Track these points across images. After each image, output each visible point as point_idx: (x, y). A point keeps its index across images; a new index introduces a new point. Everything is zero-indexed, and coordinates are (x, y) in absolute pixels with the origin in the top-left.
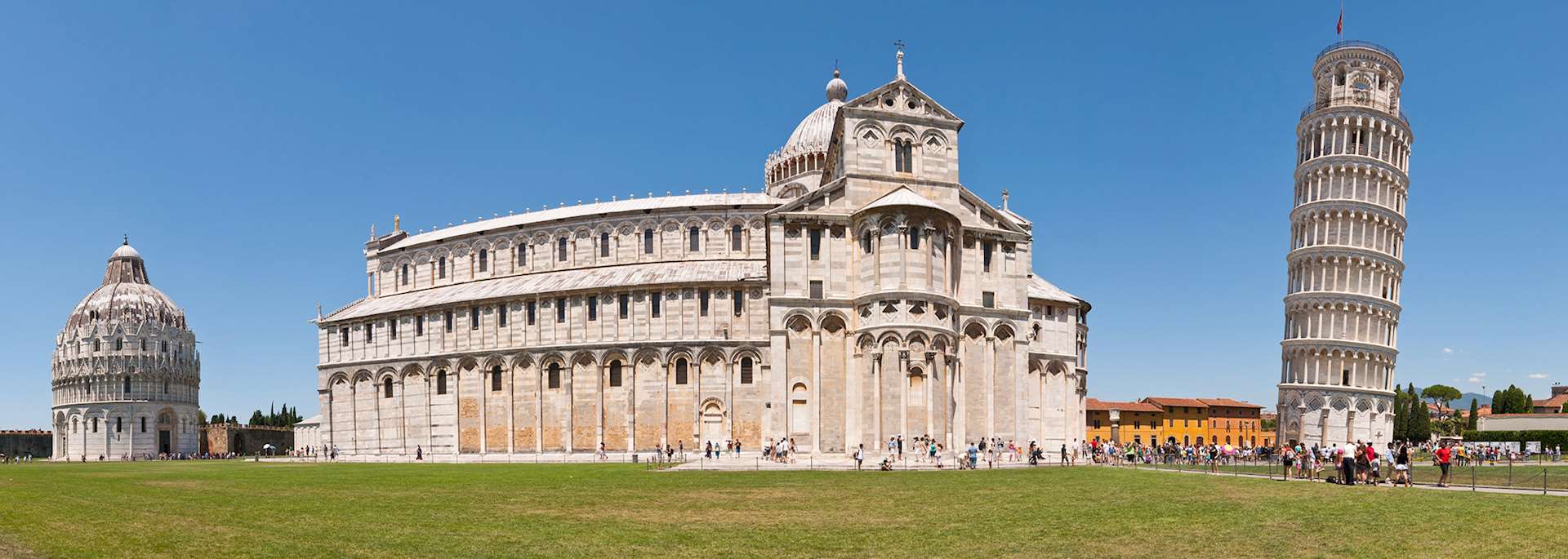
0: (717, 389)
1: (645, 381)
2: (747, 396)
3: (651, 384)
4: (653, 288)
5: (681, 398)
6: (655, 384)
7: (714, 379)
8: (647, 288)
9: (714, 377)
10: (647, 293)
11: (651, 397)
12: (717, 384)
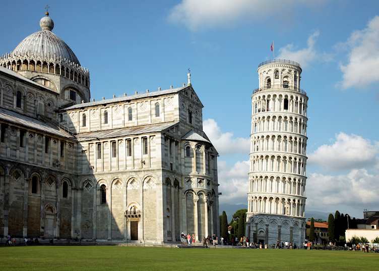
0: (52, 199)
1: (15, 188)
2: (66, 205)
3: (18, 191)
4: (23, 128)
5: (35, 202)
6: (21, 191)
7: (50, 192)
8: (19, 127)
9: (51, 191)
10: (19, 130)
11: (18, 199)
12: (52, 196)
